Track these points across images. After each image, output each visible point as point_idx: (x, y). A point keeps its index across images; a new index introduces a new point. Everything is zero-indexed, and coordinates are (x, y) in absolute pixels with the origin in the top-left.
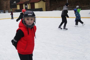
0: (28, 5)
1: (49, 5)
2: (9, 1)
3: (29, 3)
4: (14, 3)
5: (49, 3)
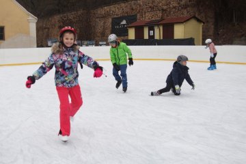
1: (211, 32)
2: (110, 20)
3: (158, 25)
4: (122, 23)
5: (213, 27)
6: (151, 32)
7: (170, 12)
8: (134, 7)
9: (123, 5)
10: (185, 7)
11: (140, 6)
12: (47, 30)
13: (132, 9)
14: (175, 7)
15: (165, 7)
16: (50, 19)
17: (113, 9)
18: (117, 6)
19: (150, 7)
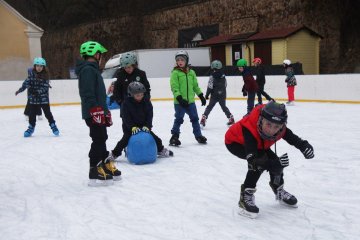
0: (245, 52)
1: (336, 53)
2: (176, 33)
3: (247, 43)
4: (195, 39)
5: (337, 43)
6: (237, 54)
7: (271, 19)
8: (214, 11)
9: (196, 7)
10: (295, 11)
11: (224, 9)
12: (68, 50)
13: (211, 14)
14: (278, 12)
15: (263, 12)
16: (74, 30)
17: (181, 15)
18: (186, 9)
19: (240, 11)
